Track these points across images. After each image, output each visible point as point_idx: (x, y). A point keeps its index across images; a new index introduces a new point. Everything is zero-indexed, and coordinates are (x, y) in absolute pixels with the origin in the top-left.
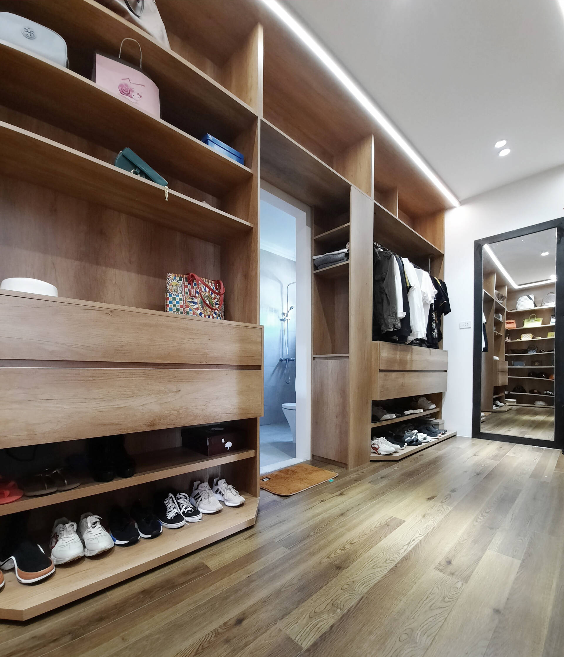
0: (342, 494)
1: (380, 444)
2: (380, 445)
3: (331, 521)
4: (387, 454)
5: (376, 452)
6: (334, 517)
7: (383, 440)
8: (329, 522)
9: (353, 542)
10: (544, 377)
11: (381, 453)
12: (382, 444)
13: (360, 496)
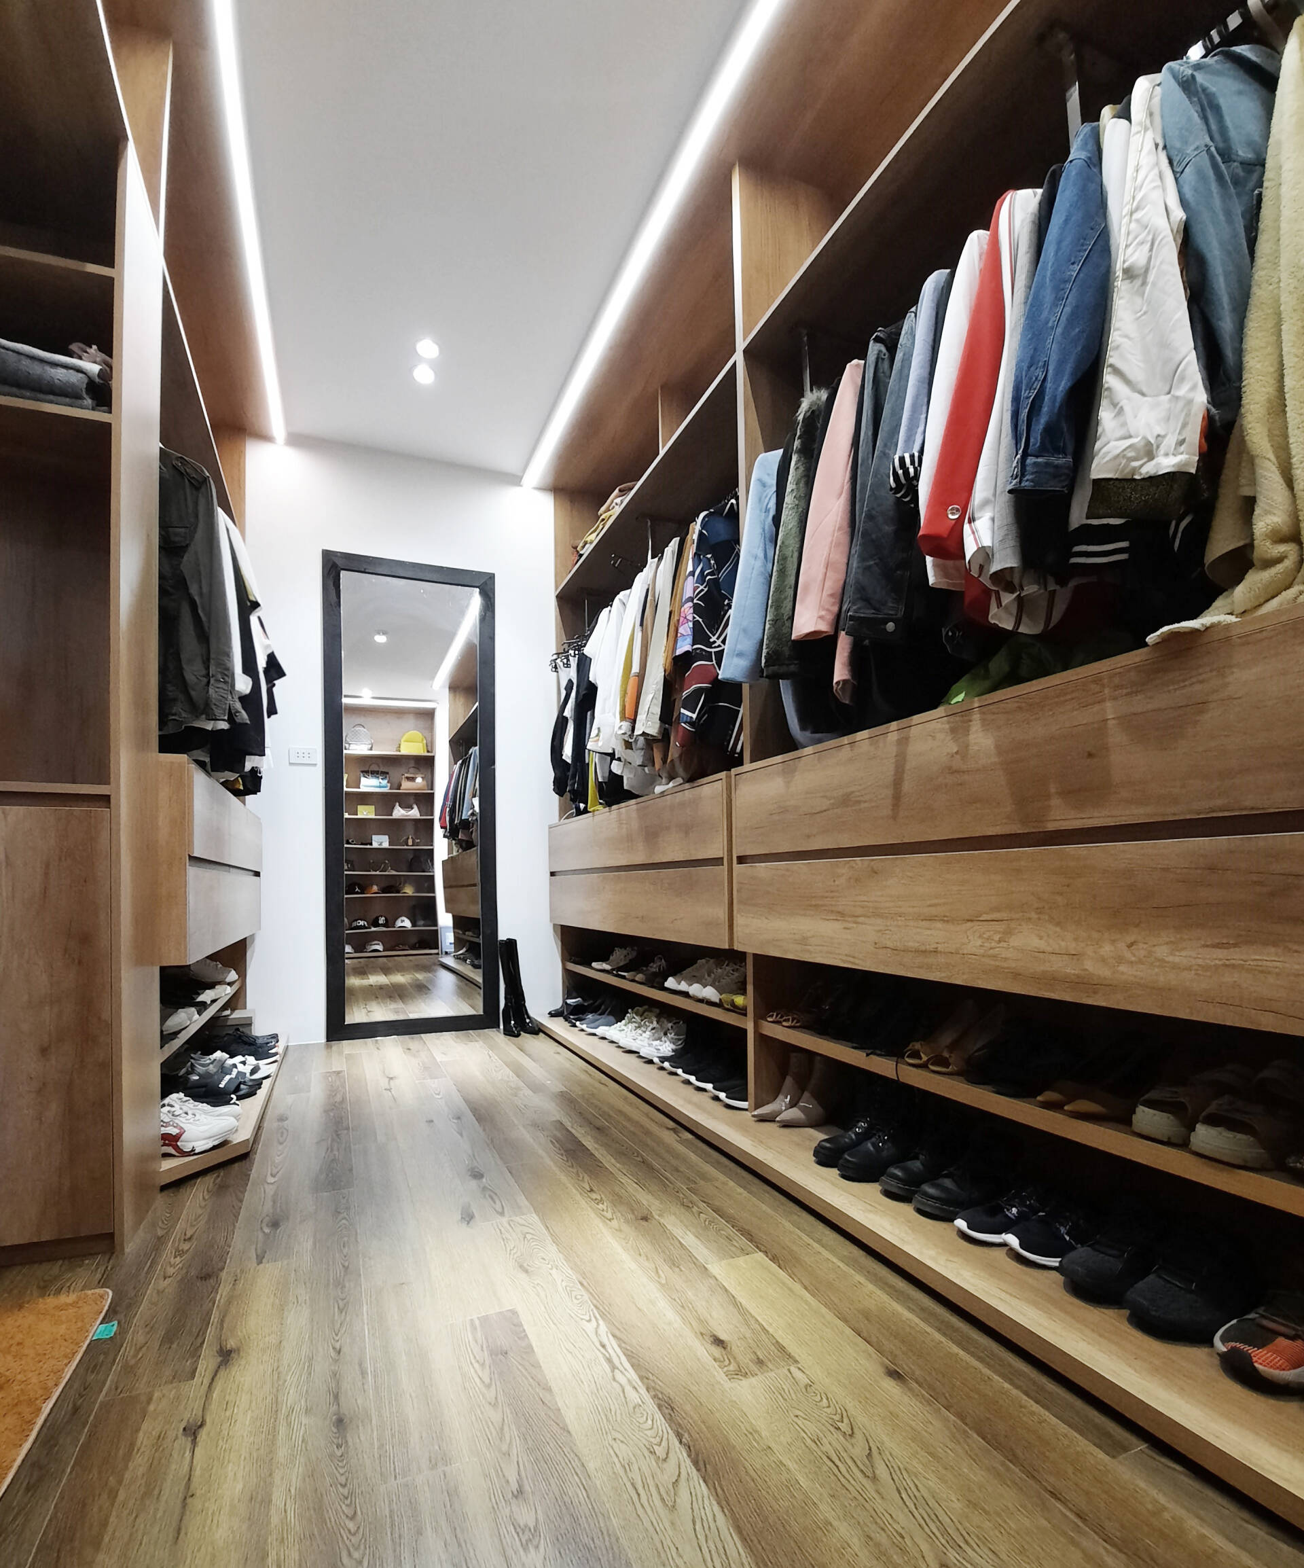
0: (226, 1356)
1: (181, 1119)
2: (181, 1121)
3: (342, 1480)
4: (216, 1143)
5: (173, 1152)
6: (332, 1456)
7: (178, 1101)
8: (345, 1491)
9: (514, 1487)
10: (357, 893)
11: (193, 1150)
12: (188, 1117)
13: (298, 1320)
